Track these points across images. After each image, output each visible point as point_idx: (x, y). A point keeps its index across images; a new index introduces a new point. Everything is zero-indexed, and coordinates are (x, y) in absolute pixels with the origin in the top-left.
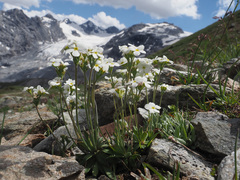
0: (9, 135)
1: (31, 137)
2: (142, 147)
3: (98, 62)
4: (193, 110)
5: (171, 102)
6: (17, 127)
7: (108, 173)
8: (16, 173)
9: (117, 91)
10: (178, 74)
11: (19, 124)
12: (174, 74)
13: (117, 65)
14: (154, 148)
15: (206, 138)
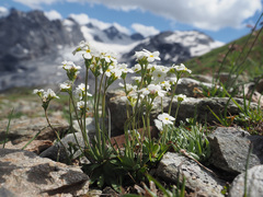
0: (17, 140)
1: (38, 143)
2: (153, 160)
3: (111, 67)
4: (214, 124)
5: (190, 115)
6: (26, 132)
7: (114, 186)
8: (16, 178)
9: (129, 99)
10: (201, 86)
11: (28, 129)
12: (196, 85)
13: (131, 71)
14: (165, 162)
15: (221, 154)
